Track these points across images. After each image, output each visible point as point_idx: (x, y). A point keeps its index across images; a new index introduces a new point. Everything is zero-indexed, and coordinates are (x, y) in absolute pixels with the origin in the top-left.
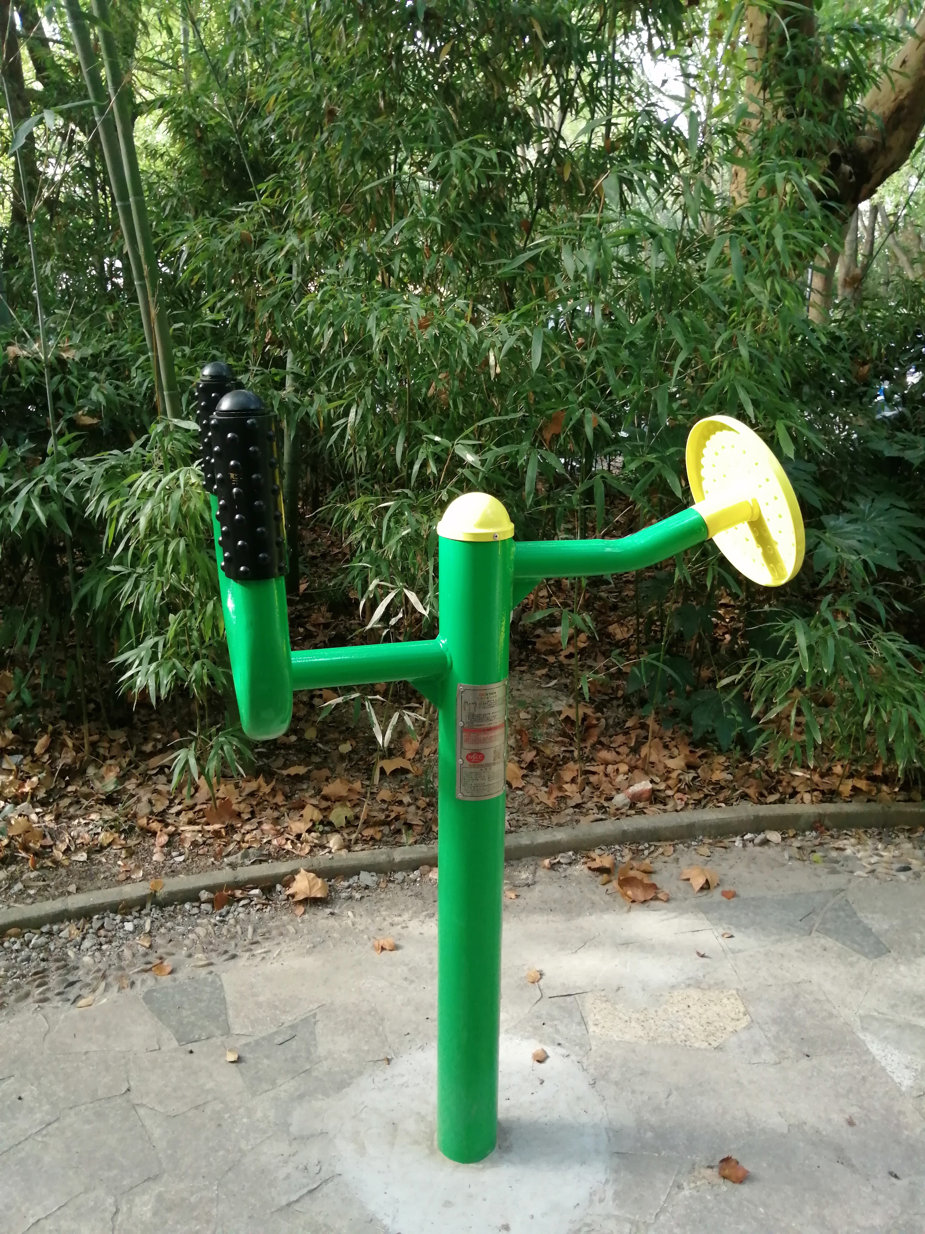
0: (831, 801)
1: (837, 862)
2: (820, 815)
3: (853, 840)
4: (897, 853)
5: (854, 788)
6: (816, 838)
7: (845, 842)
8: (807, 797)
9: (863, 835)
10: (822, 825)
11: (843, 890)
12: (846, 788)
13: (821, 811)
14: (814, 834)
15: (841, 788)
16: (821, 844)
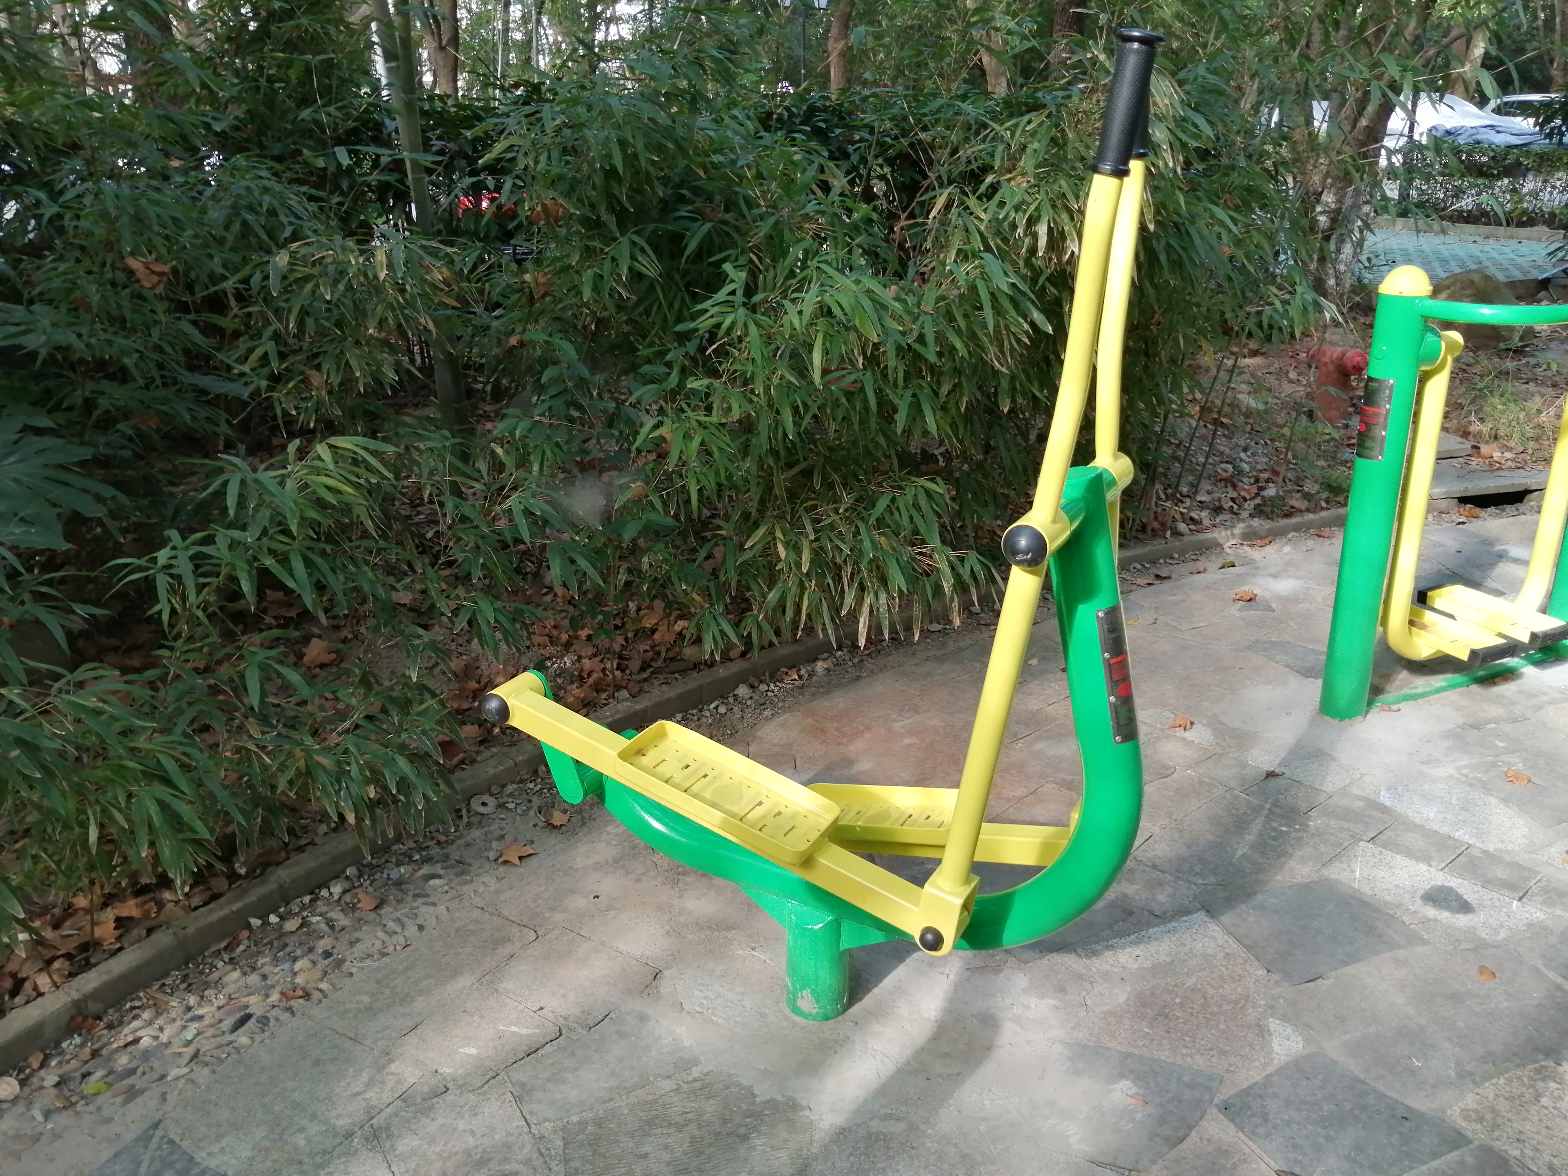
0: (88, 966)
1: (132, 1072)
2: (76, 1004)
3: (146, 1015)
4: (222, 999)
5: (120, 922)
6: (82, 1045)
7: (136, 1024)
8: (43, 981)
9: (159, 996)
10: (85, 1019)
11: (156, 1125)
12: (106, 930)
13: (76, 996)
14: (78, 1040)
15: (98, 932)
16: (95, 1054)
